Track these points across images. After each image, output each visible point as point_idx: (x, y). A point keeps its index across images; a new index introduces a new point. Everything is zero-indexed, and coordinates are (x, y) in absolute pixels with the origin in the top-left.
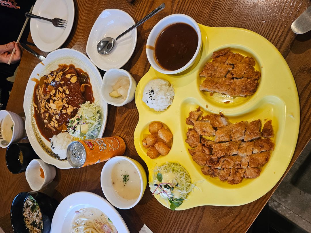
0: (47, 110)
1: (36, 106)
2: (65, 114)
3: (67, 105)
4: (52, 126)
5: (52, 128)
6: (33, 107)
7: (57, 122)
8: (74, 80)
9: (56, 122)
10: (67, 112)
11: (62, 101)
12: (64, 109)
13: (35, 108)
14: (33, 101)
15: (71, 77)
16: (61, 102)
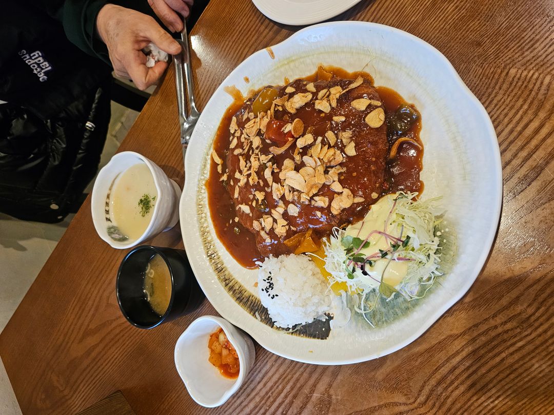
0: (262, 184)
1: (218, 161)
2: (321, 209)
3: (337, 187)
4: (263, 229)
5: (262, 233)
6: (209, 162)
7: (285, 223)
8: (376, 119)
9: (282, 222)
10: (330, 206)
11: (326, 172)
12: (322, 195)
13: (214, 165)
14: (213, 146)
15: (370, 108)
16: (323, 173)
